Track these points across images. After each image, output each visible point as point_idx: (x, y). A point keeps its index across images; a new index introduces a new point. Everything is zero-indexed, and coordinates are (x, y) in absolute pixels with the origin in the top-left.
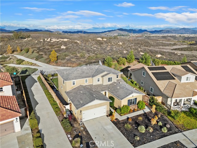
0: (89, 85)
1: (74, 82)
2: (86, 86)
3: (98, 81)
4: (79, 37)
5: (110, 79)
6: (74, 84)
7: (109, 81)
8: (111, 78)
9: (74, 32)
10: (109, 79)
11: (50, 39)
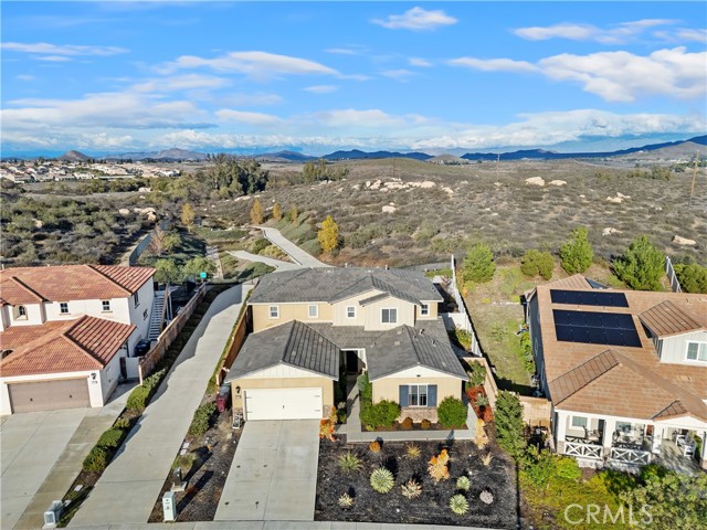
0: (319, 324)
1: (276, 309)
2: (311, 324)
3: (351, 315)
4: (510, 174)
5: (387, 315)
6: (274, 314)
7: (385, 319)
8: (394, 311)
9: (506, 157)
10: (385, 312)
11: (379, 182)
